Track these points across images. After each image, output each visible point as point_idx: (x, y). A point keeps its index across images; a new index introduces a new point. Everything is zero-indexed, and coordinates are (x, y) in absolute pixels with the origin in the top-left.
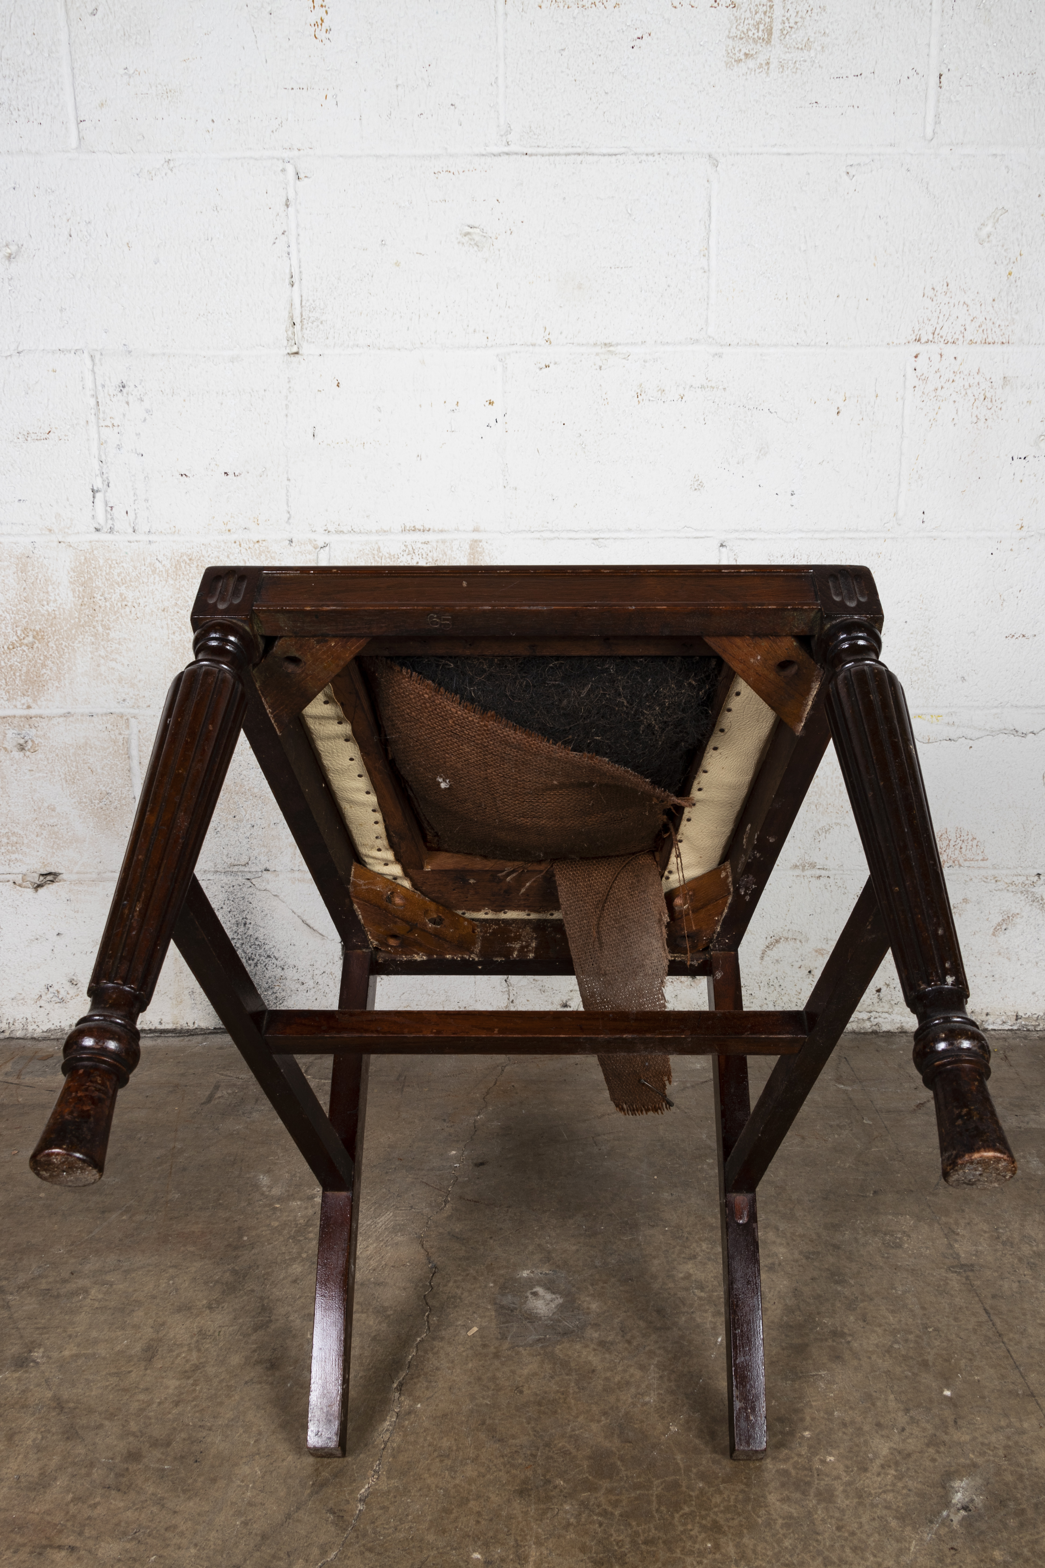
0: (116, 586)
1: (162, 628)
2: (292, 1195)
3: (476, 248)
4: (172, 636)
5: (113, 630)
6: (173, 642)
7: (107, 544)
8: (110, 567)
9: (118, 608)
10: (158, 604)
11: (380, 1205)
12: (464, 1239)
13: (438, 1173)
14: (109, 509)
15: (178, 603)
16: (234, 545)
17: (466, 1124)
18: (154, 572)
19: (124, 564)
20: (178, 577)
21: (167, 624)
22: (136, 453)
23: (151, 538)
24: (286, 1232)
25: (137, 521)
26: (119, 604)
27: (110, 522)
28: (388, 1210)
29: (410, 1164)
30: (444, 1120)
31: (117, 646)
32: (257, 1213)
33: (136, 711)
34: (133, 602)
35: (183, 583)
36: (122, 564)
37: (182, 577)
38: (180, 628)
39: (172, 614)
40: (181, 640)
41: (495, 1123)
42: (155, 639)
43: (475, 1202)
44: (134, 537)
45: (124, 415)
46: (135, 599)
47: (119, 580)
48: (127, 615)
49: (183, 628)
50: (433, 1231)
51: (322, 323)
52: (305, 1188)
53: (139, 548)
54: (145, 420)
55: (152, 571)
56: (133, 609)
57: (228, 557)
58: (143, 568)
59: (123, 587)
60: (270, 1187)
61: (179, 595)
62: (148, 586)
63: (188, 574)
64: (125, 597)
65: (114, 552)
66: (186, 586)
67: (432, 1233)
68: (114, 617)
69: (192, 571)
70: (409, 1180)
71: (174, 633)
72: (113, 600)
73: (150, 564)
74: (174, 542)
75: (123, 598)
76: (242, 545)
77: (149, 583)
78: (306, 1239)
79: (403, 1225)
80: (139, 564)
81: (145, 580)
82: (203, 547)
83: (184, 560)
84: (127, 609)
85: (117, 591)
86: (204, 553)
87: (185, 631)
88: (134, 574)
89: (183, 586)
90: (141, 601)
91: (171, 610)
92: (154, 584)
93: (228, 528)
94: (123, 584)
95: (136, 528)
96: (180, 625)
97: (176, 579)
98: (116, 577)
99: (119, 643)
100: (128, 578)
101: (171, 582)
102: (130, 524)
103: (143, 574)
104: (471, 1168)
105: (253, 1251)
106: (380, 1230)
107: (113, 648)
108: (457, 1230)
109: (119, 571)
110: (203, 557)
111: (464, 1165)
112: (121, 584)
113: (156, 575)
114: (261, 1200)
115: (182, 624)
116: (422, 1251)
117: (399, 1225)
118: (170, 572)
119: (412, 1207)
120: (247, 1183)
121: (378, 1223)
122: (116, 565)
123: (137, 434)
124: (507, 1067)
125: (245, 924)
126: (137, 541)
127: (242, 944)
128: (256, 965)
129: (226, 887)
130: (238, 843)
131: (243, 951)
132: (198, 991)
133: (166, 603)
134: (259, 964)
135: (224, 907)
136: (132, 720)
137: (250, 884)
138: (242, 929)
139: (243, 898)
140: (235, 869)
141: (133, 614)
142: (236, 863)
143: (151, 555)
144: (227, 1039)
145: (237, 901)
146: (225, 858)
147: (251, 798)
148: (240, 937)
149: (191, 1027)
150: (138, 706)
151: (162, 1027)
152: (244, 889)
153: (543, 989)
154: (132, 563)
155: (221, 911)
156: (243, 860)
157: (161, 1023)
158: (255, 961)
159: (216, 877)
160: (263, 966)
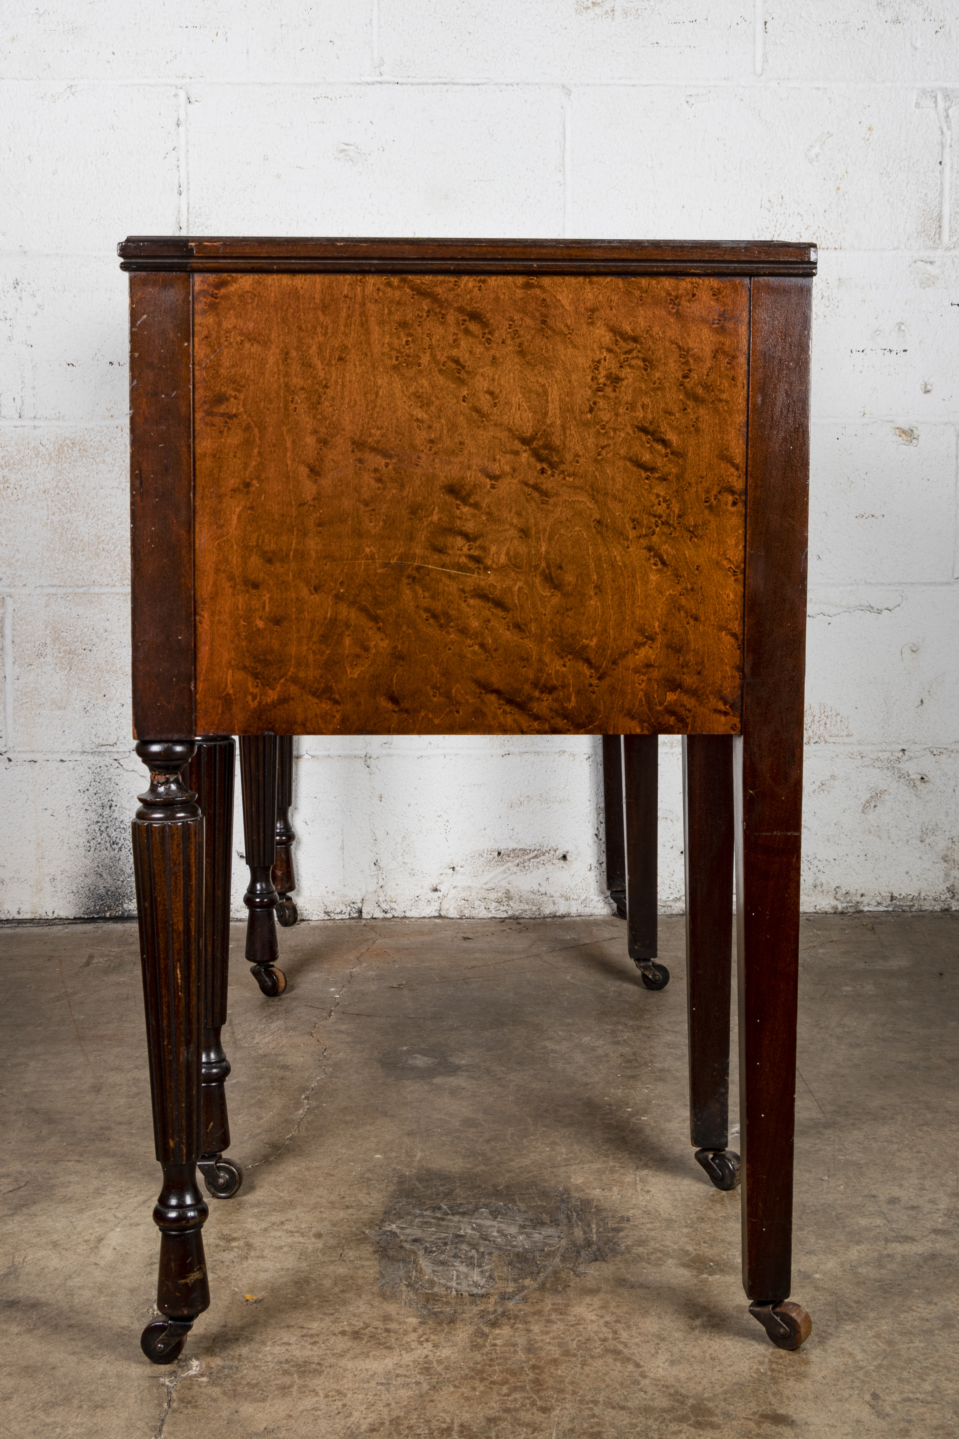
1: (43, 508)
3: (351, 163)
4: (51, 517)
6: (52, 523)
10: (39, 486)
13: (320, 1000)
15: (59, 485)
16: (116, 430)
17: (342, 973)
18: (37, 455)
19: (9, 448)
20: (60, 460)
21: (47, 505)
22: (26, 344)
23: (37, 423)
25: (23, 408)
26: (1, 486)
30: (321, 972)
33: (12, 590)
34: (15, 484)
35: (64, 466)
36: (6, 448)
37: (64, 460)
39: (53, 496)
40: (60, 521)
41: (370, 972)
42: (35, 520)
44: (19, 423)
45: (17, 310)
46: (17, 481)
47: (3, 463)
49: (63, 509)
51: (206, 227)
53: (24, 433)
54: (36, 314)
55: (35, 455)
56: (15, 491)
57: (110, 441)
58: (27, 451)
59: (6, 470)
61: (61, 478)
62: (31, 468)
63: (70, 458)
64: (8, 479)
66: (67, 469)
69: (74, 455)
70: (294, 1004)
71: (54, 514)
73: (34, 448)
74: (58, 427)
77: (32, 466)
79: (294, 1027)
80: (23, 448)
81: (28, 463)
82: (86, 432)
83: (67, 444)
84: (9, 491)
86: (87, 437)
87: (65, 511)
88: (18, 457)
89: (65, 468)
90: (23, 483)
91: (52, 492)
92: (37, 466)
93: (111, 413)
94: (6, 467)
95: (22, 414)
97: (58, 463)
100: (12, 461)
101: (54, 465)
102: (17, 411)
103: (26, 458)
104: (350, 997)
110: (86, 441)
111: (344, 996)
112: (4, 467)
113: (39, 459)
117: (290, 1027)
118: (52, 455)
119: (299, 1018)
121: (272, 1026)
123: (28, 327)
124: (378, 941)
125: (111, 807)
126: (22, 426)
127: (107, 827)
128: (120, 849)
129: (93, 768)
130: (107, 723)
131: (108, 834)
132: (59, 878)
133: (47, 486)
134: (123, 849)
135: (90, 788)
136: (8, 599)
137: (118, 765)
138: (107, 811)
139: (110, 779)
140: (103, 749)
141: (15, 496)
142: (104, 743)
143: (35, 440)
144: (89, 927)
145: (103, 782)
146: (93, 738)
147: (122, 676)
148: (104, 820)
149: (51, 916)
150: (14, 586)
151: (20, 917)
152: (112, 770)
153: (413, 872)
154: (16, 447)
155: (87, 793)
156: (112, 740)
157: (19, 913)
158: (120, 845)
159: (84, 757)
160: (127, 850)
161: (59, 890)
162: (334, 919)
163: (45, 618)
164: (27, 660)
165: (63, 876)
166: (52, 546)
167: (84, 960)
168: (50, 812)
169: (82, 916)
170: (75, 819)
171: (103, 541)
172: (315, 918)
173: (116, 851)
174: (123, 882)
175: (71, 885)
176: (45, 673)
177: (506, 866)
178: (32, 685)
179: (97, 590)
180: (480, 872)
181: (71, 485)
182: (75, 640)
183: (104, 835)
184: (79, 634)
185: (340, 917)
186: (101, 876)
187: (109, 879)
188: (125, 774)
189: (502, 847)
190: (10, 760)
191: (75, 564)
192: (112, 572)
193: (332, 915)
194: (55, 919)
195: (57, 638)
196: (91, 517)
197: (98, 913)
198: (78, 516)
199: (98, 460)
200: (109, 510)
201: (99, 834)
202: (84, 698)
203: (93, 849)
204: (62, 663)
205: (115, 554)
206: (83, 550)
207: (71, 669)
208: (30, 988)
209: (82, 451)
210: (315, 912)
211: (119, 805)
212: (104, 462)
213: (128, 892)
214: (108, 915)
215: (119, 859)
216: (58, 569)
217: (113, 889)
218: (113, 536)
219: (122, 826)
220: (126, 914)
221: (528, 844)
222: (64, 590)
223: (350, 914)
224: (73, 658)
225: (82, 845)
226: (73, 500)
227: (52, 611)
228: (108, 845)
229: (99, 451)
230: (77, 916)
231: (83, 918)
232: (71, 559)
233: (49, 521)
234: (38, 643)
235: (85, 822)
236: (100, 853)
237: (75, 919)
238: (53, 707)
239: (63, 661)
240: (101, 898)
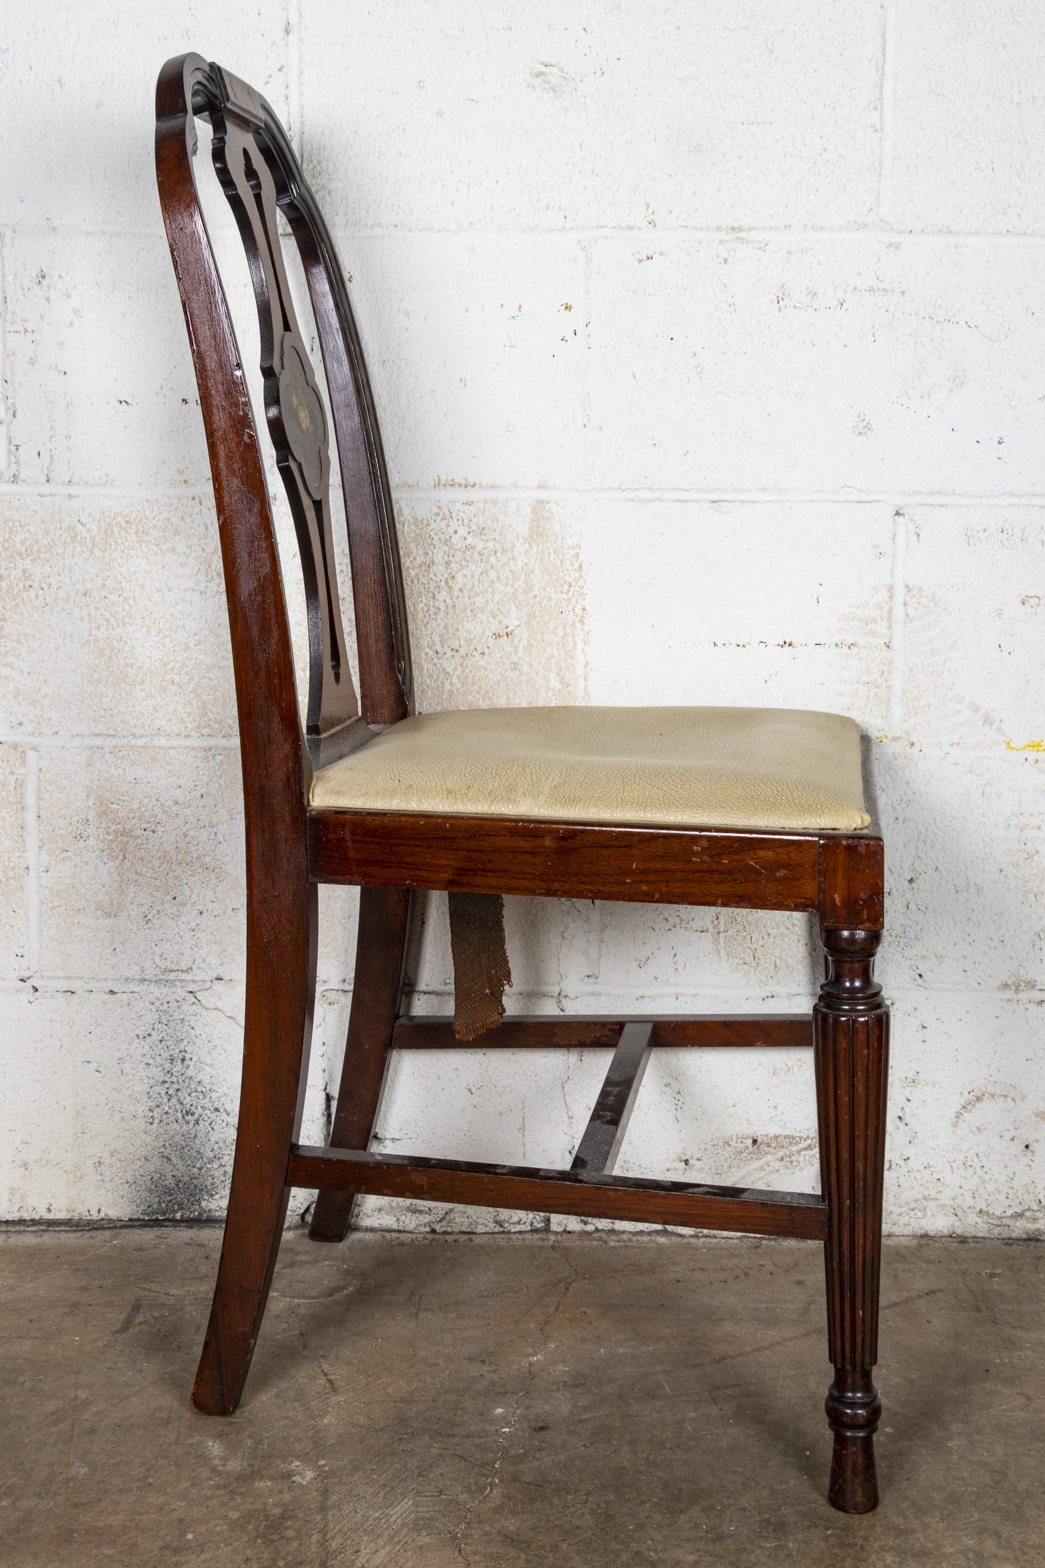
0: (18, 558)
1: (82, 619)
2: (259, 1471)
4: (94, 632)
5: (9, 622)
6: (96, 641)
7: (8, 498)
8: (11, 531)
9: (19, 591)
10: (77, 585)
11: (393, 1488)
12: (522, 1542)
13: (477, 1441)
14: (13, 448)
15: (107, 584)
16: (191, 502)
17: (516, 1367)
18: (73, 539)
19: (31, 528)
20: (108, 547)
21: (89, 614)
22: (57, 370)
23: (72, 490)
24: (251, 1527)
25: (52, 467)
26: (21, 585)
27: (14, 467)
28: (405, 1497)
29: (435, 1427)
30: (483, 1362)
31: (15, 645)
32: (207, 1499)
34: (41, 582)
35: (115, 555)
36: (28, 527)
37: (113, 546)
38: (108, 620)
39: (97, 600)
40: (107, 638)
41: (561, 1367)
42: (71, 636)
43: (537, 1485)
44: (47, 489)
45: (42, 317)
46: (44, 577)
47: (23, 550)
48: (31, 601)
49: (112, 620)
50: (475, 1529)
52: (278, 1462)
53: (54, 505)
54: (71, 324)
55: (71, 538)
56: (41, 592)
57: (182, 518)
58: (59, 533)
59: (28, 561)
60: (225, 1460)
61: (109, 573)
62: (64, 559)
63: (123, 543)
64: (30, 575)
65: (17, 510)
66: (119, 560)
67: (473, 1532)
68: (13, 603)
69: (129, 539)
70: (434, 1451)
71: (98, 627)
72: (12, 578)
73: (69, 527)
74: (105, 496)
75: (26, 575)
76: (204, 503)
77: (66, 555)
78: (282, 1538)
79: (430, 1519)
80: (52, 528)
81: (61, 551)
82: (146, 505)
83: (118, 523)
84: (33, 592)
85: (20, 566)
86: (148, 513)
87: (115, 625)
88: (44, 542)
89: (115, 559)
90: (53, 581)
91: (96, 595)
92: (73, 556)
93: (184, 477)
94: (28, 555)
95: (51, 476)
96: (108, 616)
97: (105, 550)
98: (18, 546)
99: (18, 641)
100: (36, 547)
101: (98, 553)
102: (42, 470)
103: (58, 543)
104: (527, 1434)
105: (203, 1556)
106: (394, 1526)
107: (8, 648)
108: (511, 1528)
109: (23, 537)
110: (147, 518)
111: (516, 1429)
112: (25, 556)
113: (76, 544)
114: (211, 1479)
115: (111, 615)
116: (461, 1560)
117: (423, 1519)
118: (97, 539)
119: (441, 1492)
120: (189, 1453)
121: (391, 1516)
122: (20, 528)
123: (59, 344)
124: (573, 1284)
125: (183, 1060)
126: (51, 495)
127: (178, 1090)
128: (197, 1122)
129: (158, 1003)
130: (178, 938)
131: (179, 1100)
132: (107, 1162)
133: (89, 585)
134: (201, 1122)
135: (153, 1033)
136: (31, 754)
137: (194, 999)
138: (178, 1067)
139: (183, 1020)
140: (172, 976)
141: (41, 600)
142: (173, 967)
143: (70, 515)
144: (148, 1236)
145: (172, 1024)
146: (157, 960)
147: (200, 870)
148: (174, 1079)
149: (95, 1216)
150: (40, 733)
151: (51, 1216)
152: (185, 1007)
153: (626, 1166)
154: (42, 526)
155: (148, 1039)
156: (185, 963)
157: (49, 1210)
158: (196, 1116)
159: (144, 987)
160: (207, 1124)
161: (107, 1179)
162: (509, 1232)
163: (87, 783)
164: (60, 844)
165: (114, 1159)
166: (96, 676)
167: (123, 1317)
168: (94, 1066)
169: (141, 1217)
170: (130, 1077)
171: (172, 669)
172: (480, 1229)
173: (191, 1126)
174: (200, 1169)
175: (125, 1171)
176: (87, 863)
177: (765, 1160)
178: (68, 880)
179: (163, 742)
180: (725, 1168)
181: (124, 584)
182: (131, 815)
183: (174, 1100)
184: (136, 806)
185: (518, 1228)
186: (169, 1159)
187: (180, 1164)
188: (204, 1013)
189: (760, 1131)
190: (36, 990)
191: (130, 704)
192: (185, 715)
193: (506, 1225)
194: (103, 1219)
195: (105, 812)
196: (154, 632)
197: (164, 1213)
198: (135, 631)
199: (164, 548)
200: (180, 623)
201: (165, 1100)
202: (144, 901)
203: (157, 1121)
204: (112, 849)
205: (190, 690)
206: (142, 683)
207: (125, 858)
208: (23, 1384)
209: (140, 534)
210: (480, 1221)
211: (195, 1058)
212: (174, 550)
213: (208, 1183)
214: (178, 1216)
215: (196, 1136)
216: (106, 710)
217: (186, 1179)
218: (187, 662)
219: (200, 1089)
220: (205, 1215)
221: (798, 1128)
222: (114, 742)
223: (532, 1223)
224: (127, 842)
225: (141, 1114)
226: (128, 608)
227: (97, 773)
228: (179, 1115)
229: (167, 534)
230: (134, 1217)
231: (143, 1220)
232: (124, 695)
233: (91, 638)
234: (76, 819)
235: (146, 1082)
236: (168, 1127)
237: (130, 1220)
238: (99, 913)
239: (114, 846)
240: (168, 1191)
